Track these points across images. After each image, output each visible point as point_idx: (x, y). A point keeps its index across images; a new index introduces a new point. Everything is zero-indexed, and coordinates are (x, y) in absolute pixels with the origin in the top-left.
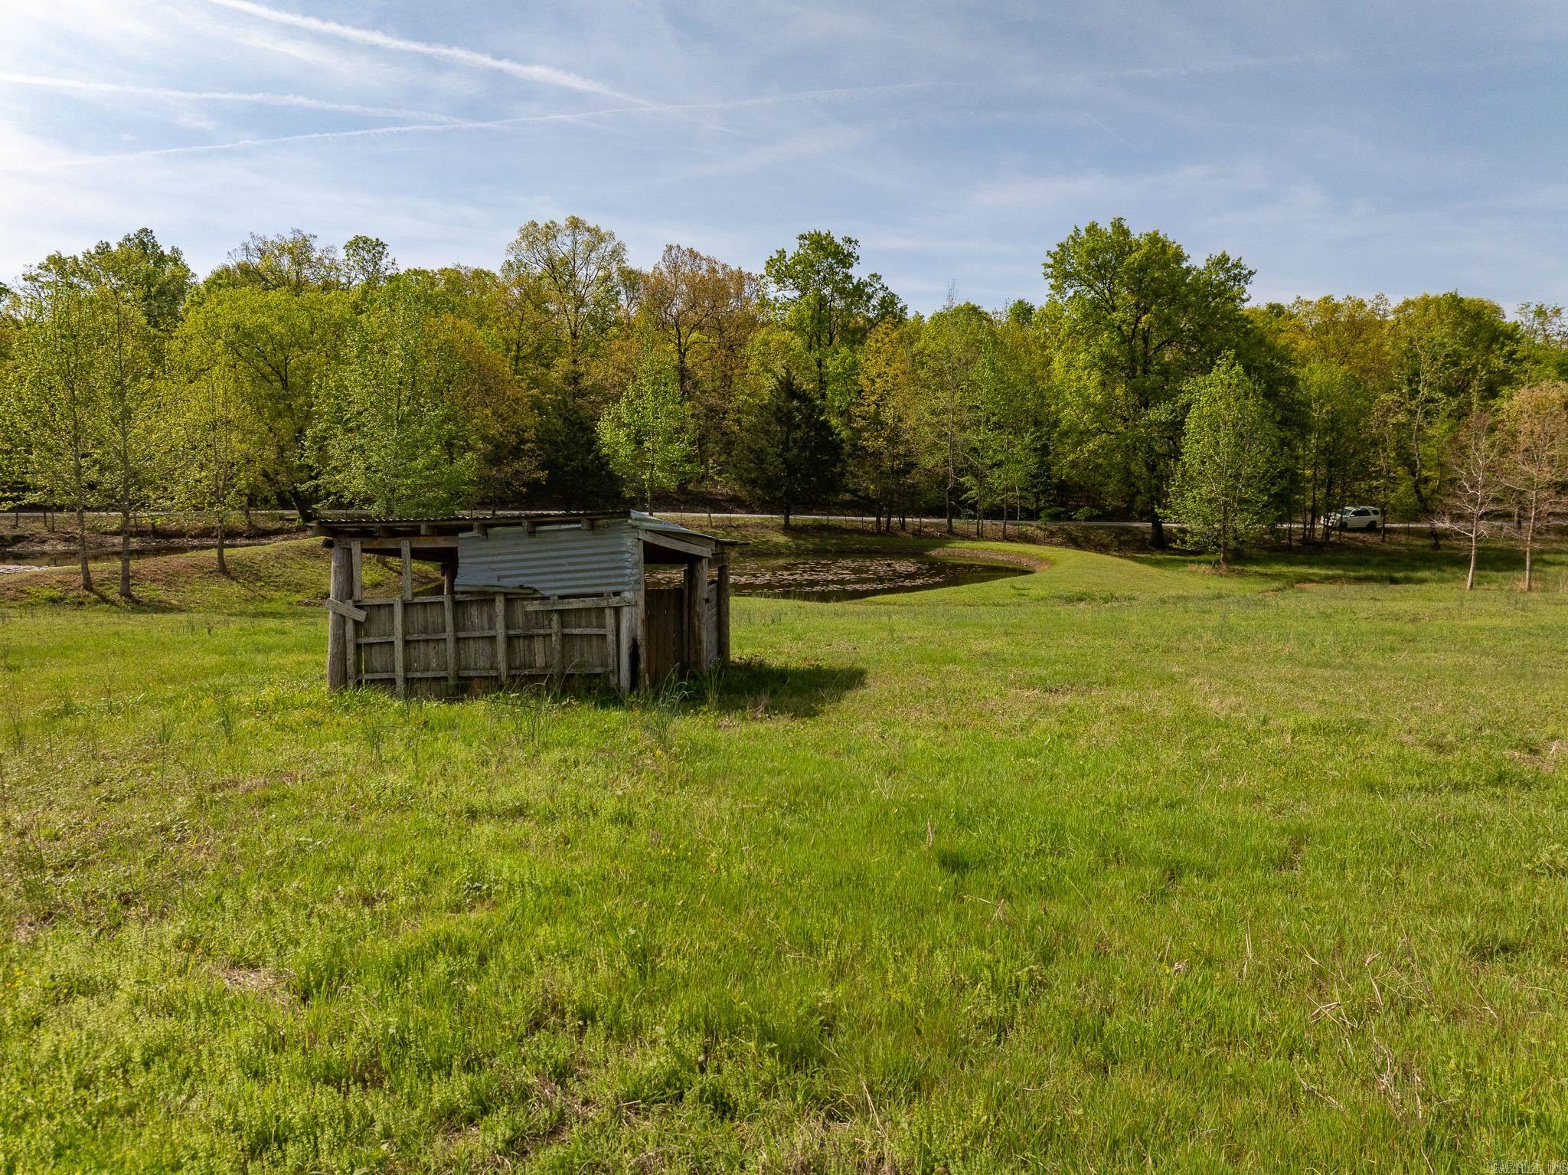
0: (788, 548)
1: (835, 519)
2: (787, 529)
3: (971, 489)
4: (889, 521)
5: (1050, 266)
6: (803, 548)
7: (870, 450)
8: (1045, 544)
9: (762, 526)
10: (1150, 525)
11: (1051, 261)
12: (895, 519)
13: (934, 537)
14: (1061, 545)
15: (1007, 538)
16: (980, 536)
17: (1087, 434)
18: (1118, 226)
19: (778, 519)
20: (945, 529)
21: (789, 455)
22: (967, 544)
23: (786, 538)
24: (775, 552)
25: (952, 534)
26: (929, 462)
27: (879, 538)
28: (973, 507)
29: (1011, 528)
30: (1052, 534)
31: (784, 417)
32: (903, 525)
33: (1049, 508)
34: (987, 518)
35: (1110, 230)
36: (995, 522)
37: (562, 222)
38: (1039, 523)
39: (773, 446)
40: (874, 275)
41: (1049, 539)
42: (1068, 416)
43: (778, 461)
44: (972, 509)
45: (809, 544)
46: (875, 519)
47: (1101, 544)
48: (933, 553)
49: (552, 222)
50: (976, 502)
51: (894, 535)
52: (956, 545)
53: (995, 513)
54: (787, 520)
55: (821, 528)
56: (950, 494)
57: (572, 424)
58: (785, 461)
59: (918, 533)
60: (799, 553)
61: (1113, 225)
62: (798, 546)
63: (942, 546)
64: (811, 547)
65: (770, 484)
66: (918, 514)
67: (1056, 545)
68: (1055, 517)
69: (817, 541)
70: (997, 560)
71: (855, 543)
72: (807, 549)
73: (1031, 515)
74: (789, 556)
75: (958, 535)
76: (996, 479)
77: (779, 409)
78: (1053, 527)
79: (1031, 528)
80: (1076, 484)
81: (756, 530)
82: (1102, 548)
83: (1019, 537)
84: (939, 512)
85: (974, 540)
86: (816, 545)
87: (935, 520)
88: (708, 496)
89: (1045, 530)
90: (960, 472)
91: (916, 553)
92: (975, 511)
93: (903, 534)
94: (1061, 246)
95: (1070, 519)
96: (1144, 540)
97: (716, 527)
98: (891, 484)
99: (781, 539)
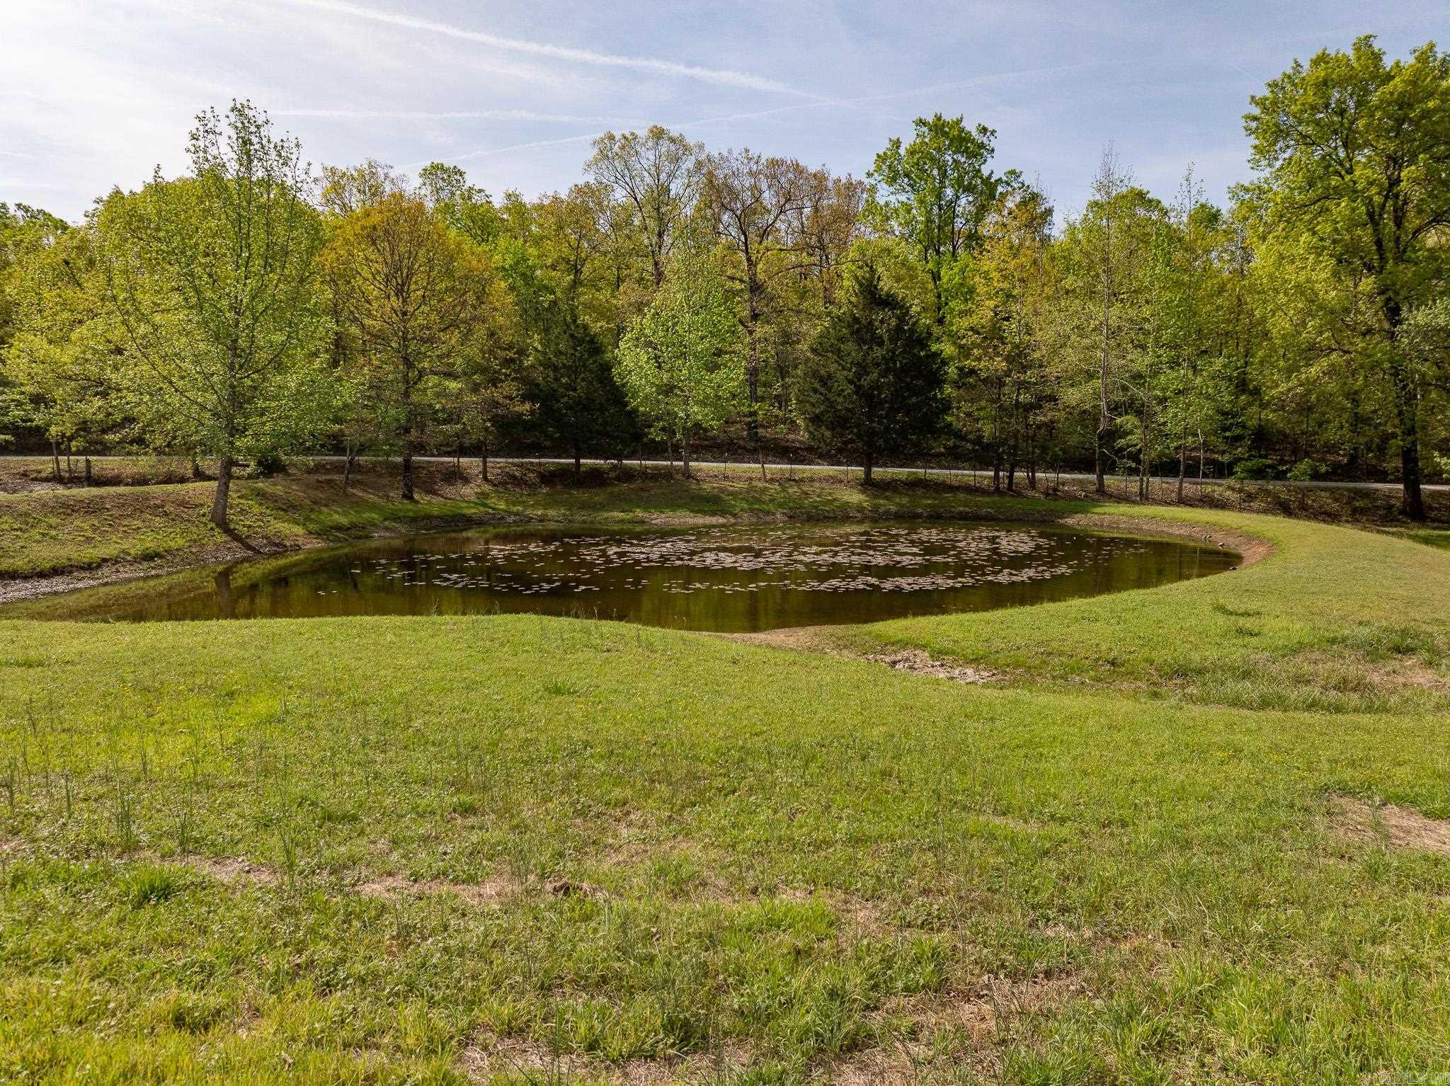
0: (860, 509)
1: (936, 473)
2: (868, 484)
3: (1131, 433)
4: (1011, 477)
5: (1255, 119)
6: (882, 510)
7: (983, 375)
8: (1241, 510)
9: (835, 480)
10: (1401, 486)
11: (1256, 111)
12: (1020, 475)
13: (1076, 498)
14: (1265, 512)
15: (1183, 501)
16: (1144, 497)
17: (1312, 352)
18: (1365, 45)
19: (858, 471)
20: (1093, 488)
21: (865, 382)
22: (1124, 508)
23: (862, 497)
24: (842, 515)
25: (1102, 494)
26: (1071, 396)
27: (996, 498)
28: (1135, 457)
29: (1190, 488)
30: (1250, 497)
31: (861, 331)
32: (1033, 483)
33: (1248, 459)
34: (1154, 474)
35: (1351, 54)
36: (1165, 479)
37: (643, 133)
38: (1231, 482)
39: (844, 369)
40: (1013, 172)
41: (1246, 502)
42: (1280, 325)
43: (849, 389)
44: (1136, 464)
45: (890, 505)
46: (992, 473)
47: (1325, 513)
48: (1070, 521)
49: (633, 134)
50: (1140, 450)
51: (1019, 494)
52: (1106, 510)
53: (1166, 468)
54: (868, 473)
55: (915, 484)
56: (1101, 438)
57: (581, 342)
58: (858, 389)
59: (1053, 492)
60: (876, 517)
61: (1357, 49)
62: (875, 509)
63: (1085, 511)
64: (893, 508)
65: (840, 423)
66: (1052, 466)
67: (1258, 512)
68: (1258, 474)
69: (905, 500)
70: (1169, 535)
71: (959, 503)
72: (887, 512)
73: (1222, 471)
74: (861, 522)
75: (1111, 496)
76: (1171, 417)
77: (856, 320)
78: (1252, 486)
79: (1217, 488)
80: (1280, 432)
81: (824, 485)
82: (1330, 517)
83: (1201, 500)
84: (1084, 464)
85: (1134, 502)
86: (902, 506)
87: (1080, 476)
88: (783, 444)
89: (1240, 491)
90: (1115, 408)
91: (1041, 521)
92: (1138, 462)
93: (1031, 493)
94: (1273, 85)
95: (1280, 476)
96: (1390, 508)
97: (772, 480)
98: (1015, 425)
99: (855, 497)
